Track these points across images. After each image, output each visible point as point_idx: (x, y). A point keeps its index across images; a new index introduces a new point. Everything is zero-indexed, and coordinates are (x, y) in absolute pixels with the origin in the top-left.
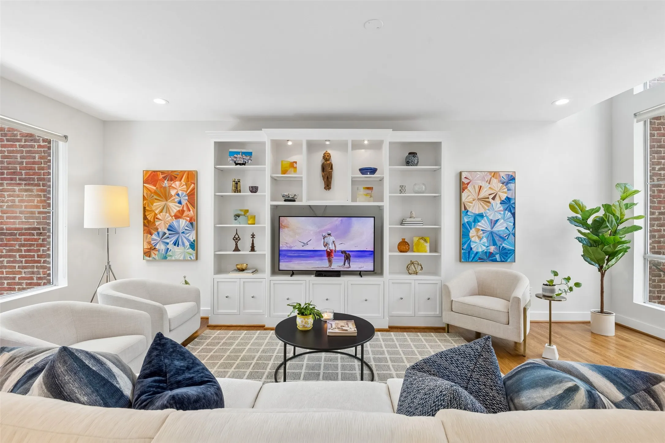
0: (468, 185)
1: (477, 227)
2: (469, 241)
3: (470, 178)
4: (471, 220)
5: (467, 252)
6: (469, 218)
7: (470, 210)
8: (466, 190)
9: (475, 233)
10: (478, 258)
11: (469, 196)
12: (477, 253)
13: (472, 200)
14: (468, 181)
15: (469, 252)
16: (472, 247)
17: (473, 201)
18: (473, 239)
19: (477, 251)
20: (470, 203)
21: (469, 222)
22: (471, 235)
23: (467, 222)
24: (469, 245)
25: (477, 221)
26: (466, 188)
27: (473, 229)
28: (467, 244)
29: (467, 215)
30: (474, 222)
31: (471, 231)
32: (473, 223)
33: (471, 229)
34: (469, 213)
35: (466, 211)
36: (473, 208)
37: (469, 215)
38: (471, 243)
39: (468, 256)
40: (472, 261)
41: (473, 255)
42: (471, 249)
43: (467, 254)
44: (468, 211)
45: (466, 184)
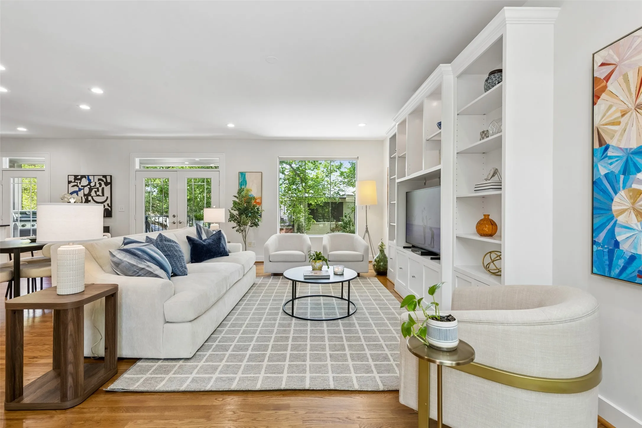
0: (607, 82)
1: (634, 186)
2: (612, 223)
3: (615, 59)
4: (616, 167)
5: (606, 250)
6: (611, 164)
7: (612, 142)
8: (604, 96)
9: (628, 204)
10: (636, 273)
11: (610, 107)
12: (633, 258)
13: (619, 114)
14: (609, 68)
15: (611, 253)
16: (619, 238)
17: (623, 115)
18: (621, 219)
19: (633, 251)
20: (613, 123)
21: (610, 176)
22: (615, 207)
23: (606, 175)
24: (612, 233)
25: (633, 169)
26: (606, 87)
27: (622, 193)
28: (605, 231)
29: (606, 156)
30: (626, 171)
31: (616, 199)
32: (622, 177)
33: (616, 193)
34: (610, 153)
35: (604, 147)
36: (622, 135)
37: (610, 158)
38: (617, 230)
39: (607, 262)
40: (617, 278)
41: (621, 263)
42: (617, 244)
43: (606, 257)
44: (607, 149)
45: (604, 79)
